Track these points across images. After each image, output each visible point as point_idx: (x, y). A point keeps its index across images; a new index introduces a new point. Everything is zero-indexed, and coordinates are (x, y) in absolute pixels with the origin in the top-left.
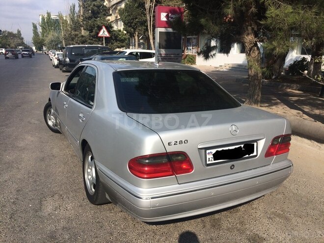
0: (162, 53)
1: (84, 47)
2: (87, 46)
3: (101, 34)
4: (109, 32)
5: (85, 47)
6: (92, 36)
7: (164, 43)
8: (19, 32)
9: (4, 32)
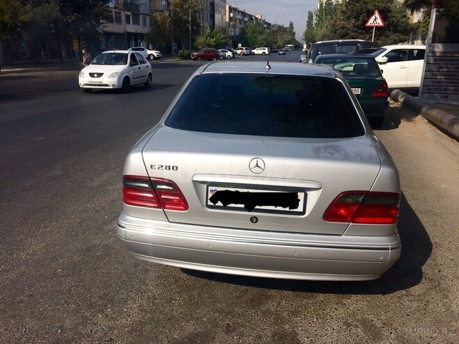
0: (436, 50)
1: (335, 43)
2: (340, 41)
3: (371, 22)
4: (384, 18)
5: (338, 43)
6: (357, 27)
7: (442, 33)
8: (291, 25)
9: (273, 25)
